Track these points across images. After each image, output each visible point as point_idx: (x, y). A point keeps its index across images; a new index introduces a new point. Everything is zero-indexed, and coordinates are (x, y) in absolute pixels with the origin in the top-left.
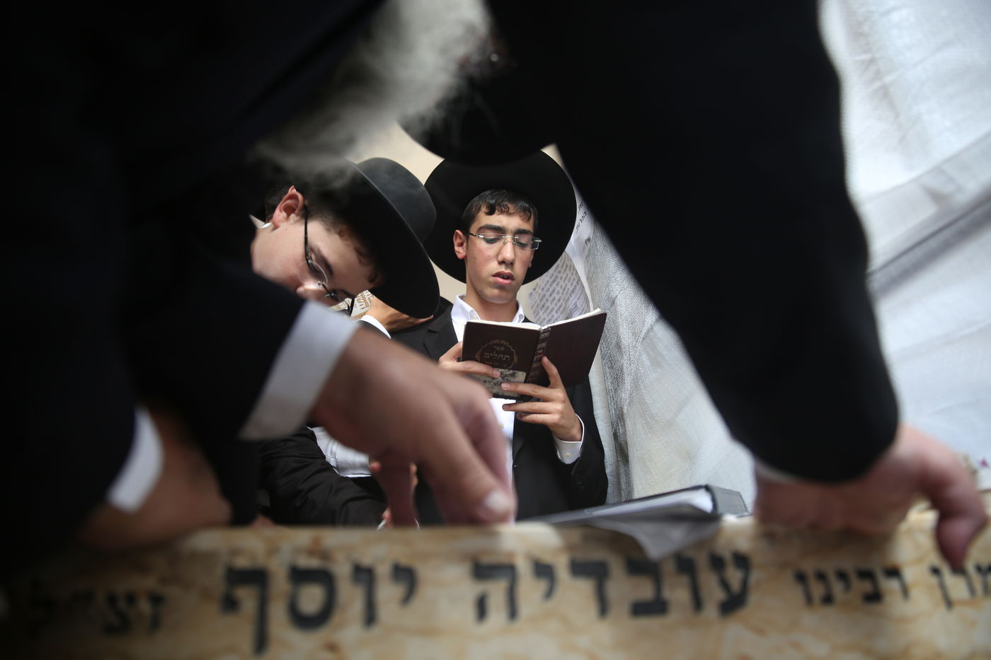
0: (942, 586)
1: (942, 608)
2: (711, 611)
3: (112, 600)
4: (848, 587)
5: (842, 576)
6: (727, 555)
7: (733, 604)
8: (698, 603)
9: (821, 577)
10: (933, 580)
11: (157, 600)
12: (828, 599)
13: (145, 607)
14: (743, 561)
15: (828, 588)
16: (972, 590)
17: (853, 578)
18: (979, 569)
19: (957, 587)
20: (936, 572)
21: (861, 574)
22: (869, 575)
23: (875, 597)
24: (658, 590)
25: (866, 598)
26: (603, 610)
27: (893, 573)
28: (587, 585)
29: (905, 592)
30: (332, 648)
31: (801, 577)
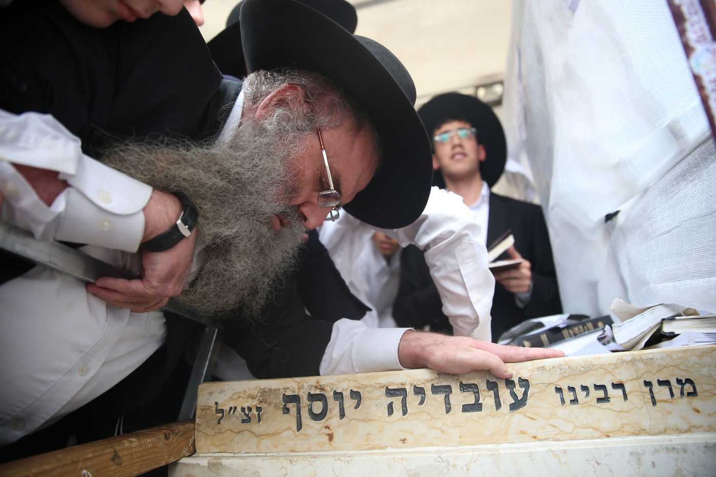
0: (651, 392)
1: (650, 405)
2: (505, 408)
3: (243, 409)
4: (588, 394)
5: (585, 388)
6: (516, 379)
7: (518, 404)
8: (498, 405)
9: (572, 389)
10: (646, 389)
11: (259, 409)
12: (575, 401)
13: (254, 411)
14: (525, 383)
15: (575, 394)
16: (672, 394)
17: (592, 389)
18: (679, 381)
19: (661, 393)
20: (648, 384)
21: (597, 387)
22: (603, 387)
23: (605, 399)
24: (477, 399)
25: (600, 400)
26: (448, 410)
27: (619, 386)
28: (441, 397)
29: (625, 397)
30: (327, 427)
31: (559, 390)
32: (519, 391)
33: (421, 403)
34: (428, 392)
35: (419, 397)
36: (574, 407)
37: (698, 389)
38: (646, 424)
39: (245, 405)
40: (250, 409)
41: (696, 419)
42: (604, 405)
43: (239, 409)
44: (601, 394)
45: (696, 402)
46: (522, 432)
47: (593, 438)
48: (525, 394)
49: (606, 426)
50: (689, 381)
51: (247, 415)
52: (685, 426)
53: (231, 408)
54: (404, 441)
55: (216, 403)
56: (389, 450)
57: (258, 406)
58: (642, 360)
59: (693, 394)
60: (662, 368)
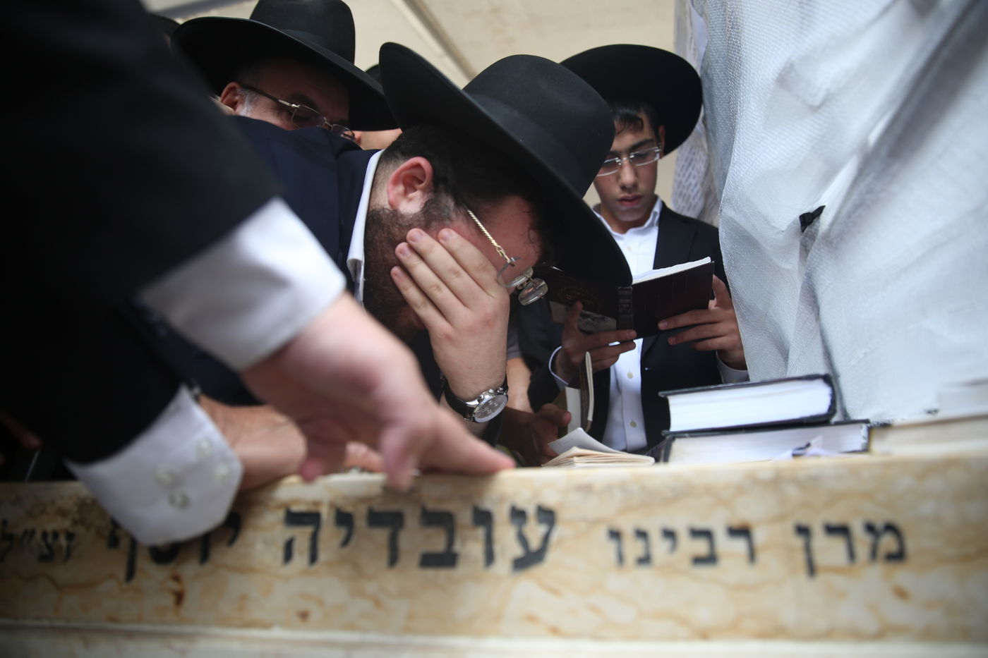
0: (808, 549)
1: (802, 575)
2: (502, 565)
3: (45, 535)
4: (674, 547)
5: (669, 534)
6: (531, 511)
7: (529, 559)
9: (642, 535)
10: (798, 542)
11: (70, 536)
12: (645, 560)
13: (63, 541)
14: (547, 516)
15: (647, 547)
16: (852, 555)
17: (684, 538)
18: (870, 528)
19: (830, 550)
20: (803, 531)
21: (697, 533)
22: (706, 534)
23: (710, 559)
24: (451, 542)
25: (698, 560)
26: (393, 560)
27: (741, 532)
28: (382, 535)
29: (752, 555)
30: (176, 578)
31: (615, 535)
32: (535, 532)
33: (345, 543)
34: (361, 523)
35: (343, 532)
36: (644, 573)
37: (911, 546)
38: (789, 616)
39: (50, 528)
40: (56, 535)
41: (898, 612)
42: (705, 571)
43: (38, 535)
44: (701, 547)
45: (902, 575)
46: (532, 619)
47: (673, 638)
48: (546, 539)
49: (704, 615)
50: (891, 528)
51: (49, 547)
52: (871, 625)
53: (26, 533)
54: (304, 616)
55: (5, 523)
56: (277, 633)
57: (71, 530)
58: (795, 481)
59: (898, 556)
60: (836, 497)
